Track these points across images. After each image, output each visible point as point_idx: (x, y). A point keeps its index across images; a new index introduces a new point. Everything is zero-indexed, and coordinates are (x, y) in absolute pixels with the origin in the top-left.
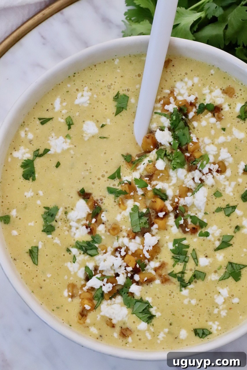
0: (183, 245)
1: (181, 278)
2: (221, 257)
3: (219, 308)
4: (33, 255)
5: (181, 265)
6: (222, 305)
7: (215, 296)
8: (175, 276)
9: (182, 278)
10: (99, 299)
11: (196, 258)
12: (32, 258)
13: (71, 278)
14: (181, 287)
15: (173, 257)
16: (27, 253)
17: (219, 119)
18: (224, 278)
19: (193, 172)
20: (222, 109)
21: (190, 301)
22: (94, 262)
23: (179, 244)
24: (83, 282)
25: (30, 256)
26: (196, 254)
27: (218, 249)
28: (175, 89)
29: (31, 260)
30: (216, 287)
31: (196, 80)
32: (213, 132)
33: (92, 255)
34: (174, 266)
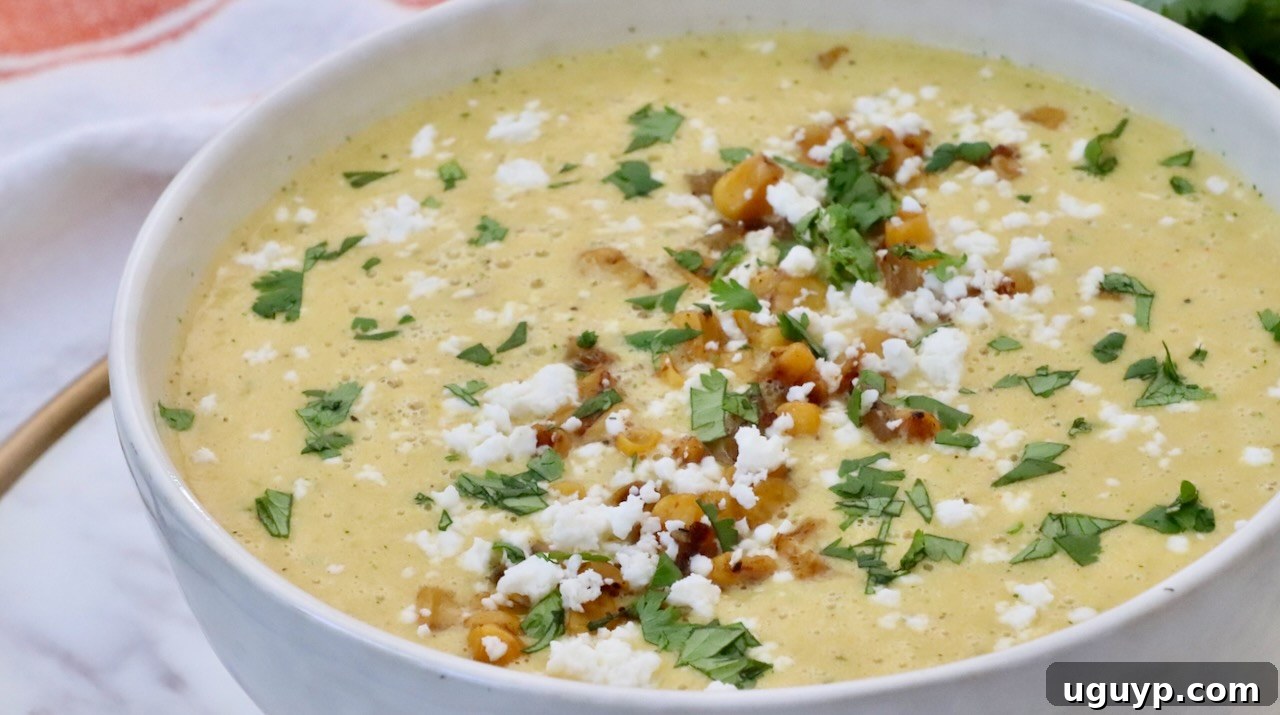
0: (879, 471)
1: (872, 557)
2: (1019, 502)
3: (1015, 637)
4: (270, 517)
5: (871, 524)
6: (1027, 628)
7: (1000, 606)
8: (848, 554)
9: (877, 559)
10: (542, 634)
11: (925, 503)
12: (265, 525)
13: (430, 575)
14: (871, 583)
15: (841, 505)
16: (250, 510)
17: (1011, 175)
18: (1033, 555)
19: (909, 295)
20: (1018, 157)
21: (904, 621)
22: (528, 528)
23: (861, 469)
24: (481, 587)
25: (261, 520)
26: (927, 494)
27: (1008, 480)
28: (853, 116)
29: (263, 530)
30: (1002, 580)
31: (928, 92)
32: (983, 206)
33: (521, 509)
34: (843, 527)
